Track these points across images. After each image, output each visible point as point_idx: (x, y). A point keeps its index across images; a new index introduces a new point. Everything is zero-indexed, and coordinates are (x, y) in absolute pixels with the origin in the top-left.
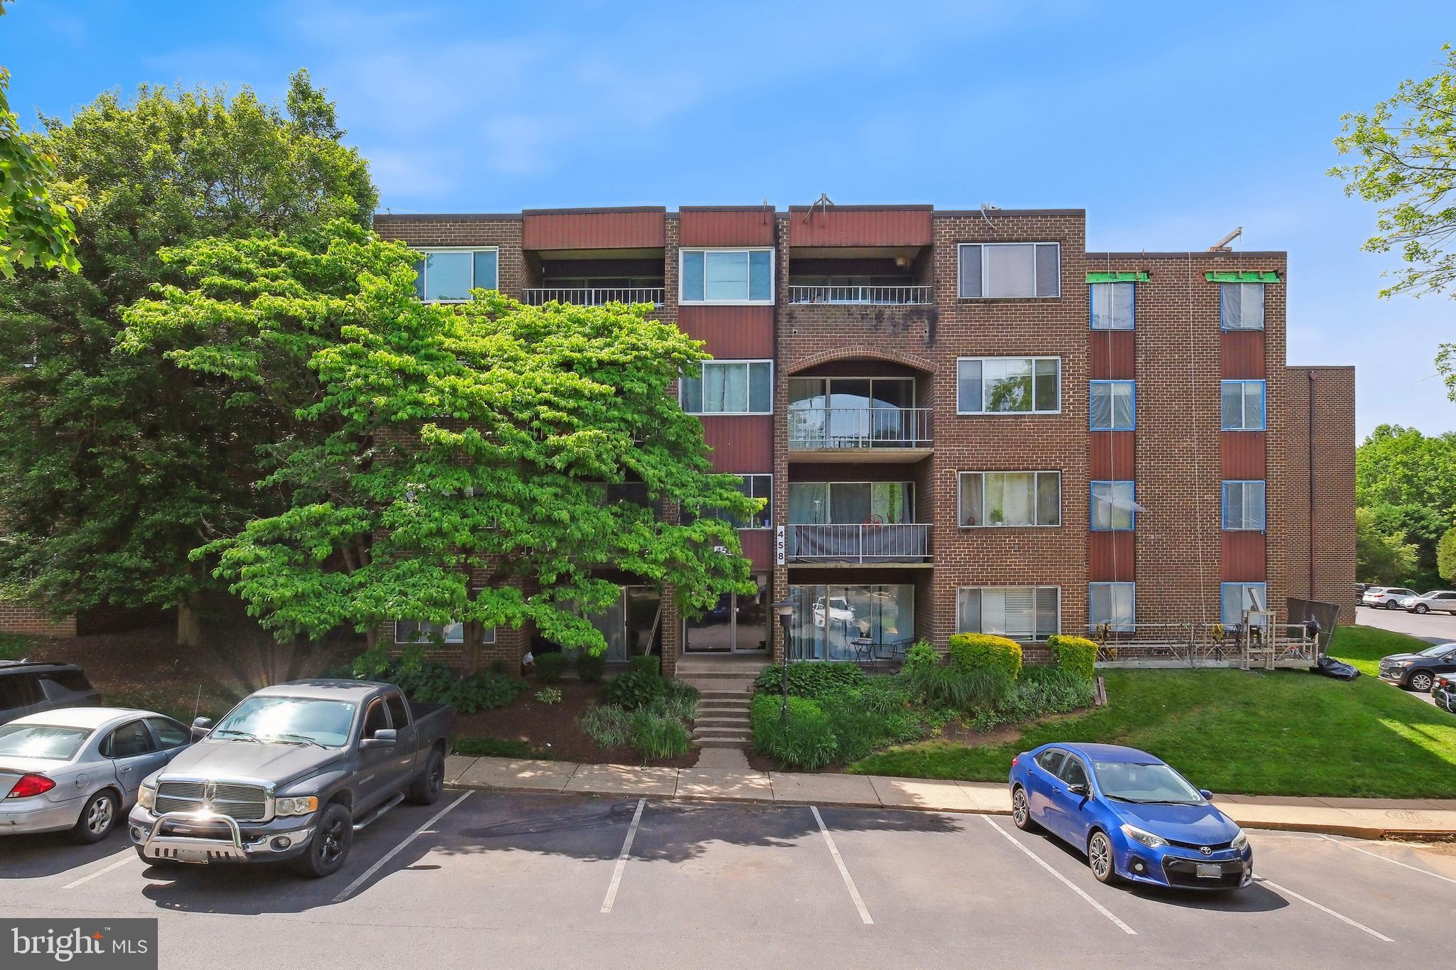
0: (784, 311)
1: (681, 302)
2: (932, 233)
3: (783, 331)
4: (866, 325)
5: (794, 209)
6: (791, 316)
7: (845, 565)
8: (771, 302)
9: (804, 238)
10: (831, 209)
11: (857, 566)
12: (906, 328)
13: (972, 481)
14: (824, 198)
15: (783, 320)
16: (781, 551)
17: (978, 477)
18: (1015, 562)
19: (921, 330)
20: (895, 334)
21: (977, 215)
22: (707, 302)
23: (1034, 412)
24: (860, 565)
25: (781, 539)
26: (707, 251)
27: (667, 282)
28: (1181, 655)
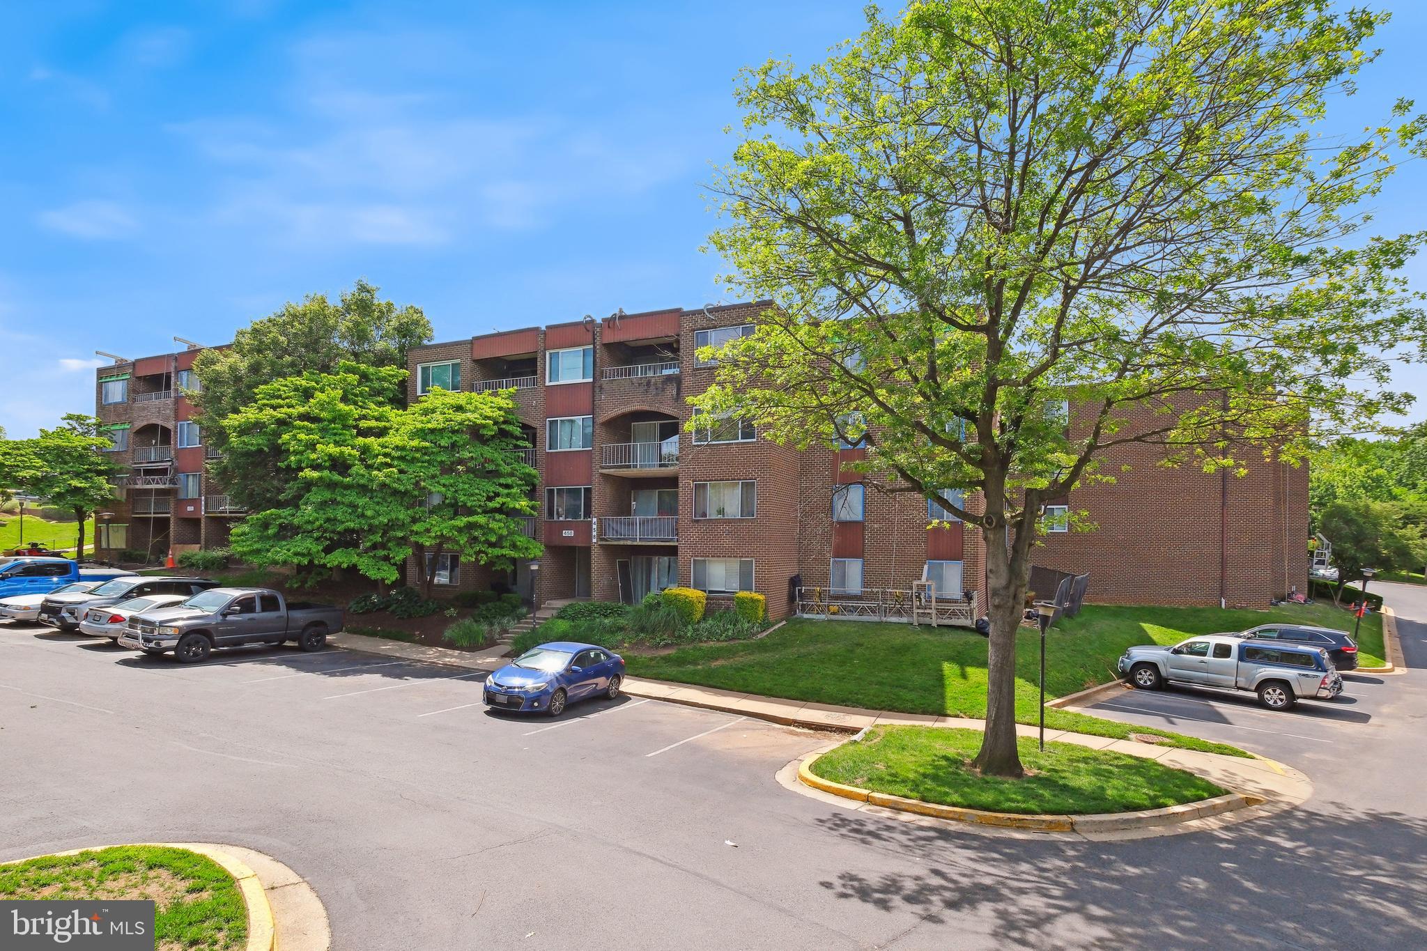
0: (597, 385)
1: (548, 384)
2: (680, 326)
3: (597, 398)
4: (642, 389)
5: (604, 320)
6: (601, 387)
7: (629, 543)
8: (591, 380)
9: (610, 337)
10: (622, 317)
11: (635, 543)
12: (663, 390)
13: (700, 488)
14: (621, 311)
15: (597, 390)
16: (594, 533)
17: (705, 486)
18: (727, 542)
19: (672, 390)
20: (657, 394)
21: (700, 312)
22: (561, 382)
23: (740, 440)
24: (638, 543)
25: (594, 526)
26: (561, 351)
27: (539, 372)
28: (873, 612)
